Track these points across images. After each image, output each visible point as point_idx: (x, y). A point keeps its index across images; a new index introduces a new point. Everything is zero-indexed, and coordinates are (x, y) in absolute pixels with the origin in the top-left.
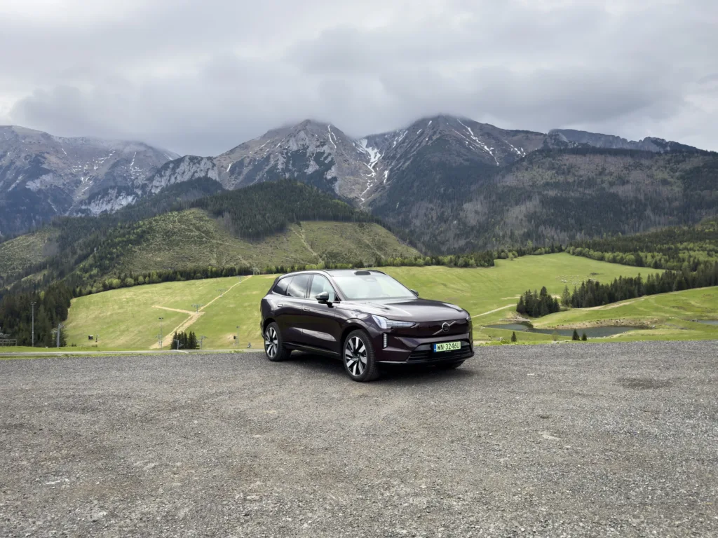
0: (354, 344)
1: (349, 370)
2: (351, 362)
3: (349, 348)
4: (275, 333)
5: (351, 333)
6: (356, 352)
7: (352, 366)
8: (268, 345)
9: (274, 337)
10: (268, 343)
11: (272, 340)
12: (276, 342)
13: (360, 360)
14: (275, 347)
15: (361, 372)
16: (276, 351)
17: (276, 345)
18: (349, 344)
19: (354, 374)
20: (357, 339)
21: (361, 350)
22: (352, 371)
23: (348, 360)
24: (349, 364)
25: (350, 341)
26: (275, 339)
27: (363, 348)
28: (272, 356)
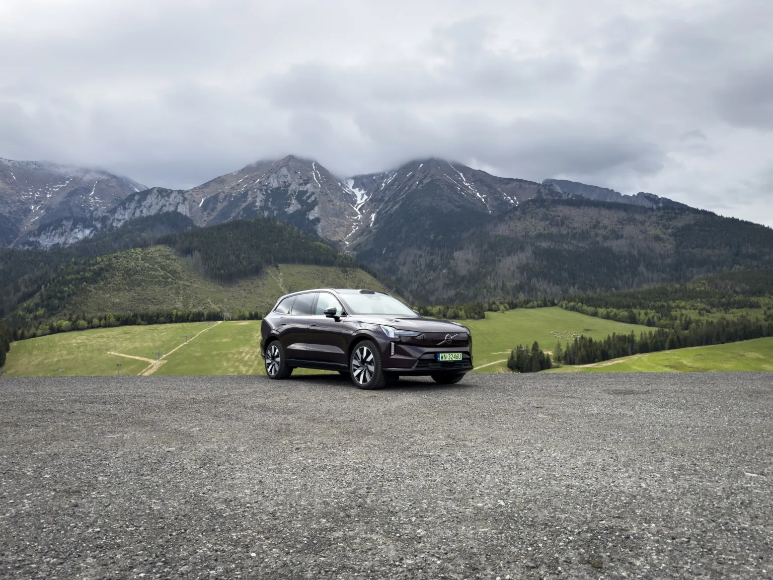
0: (362, 353)
1: (356, 379)
2: (358, 371)
3: (356, 358)
4: (277, 350)
5: (359, 344)
6: (363, 361)
7: (359, 375)
8: (269, 364)
9: (276, 354)
10: (269, 361)
11: (273, 358)
12: (278, 359)
13: (368, 369)
14: (276, 365)
15: (369, 379)
16: (277, 369)
17: (278, 363)
18: (356, 354)
19: (361, 382)
20: (365, 349)
21: (369, 359)
22: (359, 380)
23: (355, 370)
24: (355, 374)
25: (358, 352)
26: (277, 356)
27: (371, 357)
28: (273, 374)
